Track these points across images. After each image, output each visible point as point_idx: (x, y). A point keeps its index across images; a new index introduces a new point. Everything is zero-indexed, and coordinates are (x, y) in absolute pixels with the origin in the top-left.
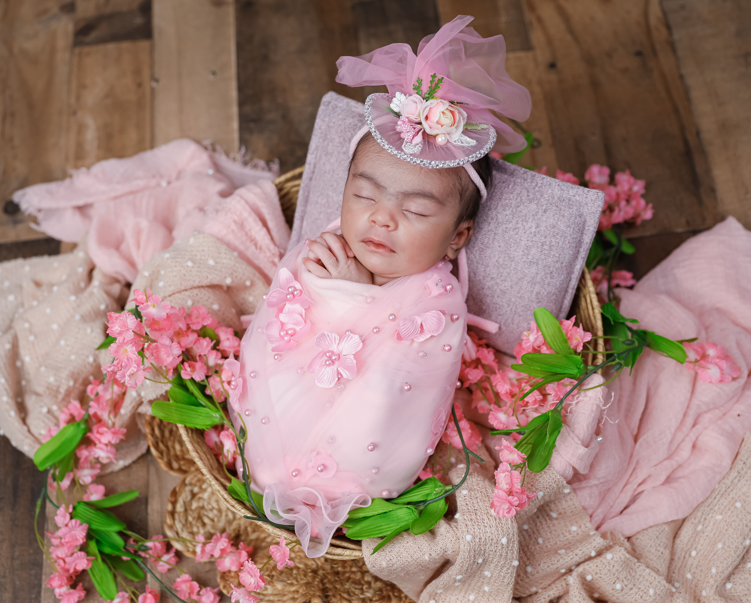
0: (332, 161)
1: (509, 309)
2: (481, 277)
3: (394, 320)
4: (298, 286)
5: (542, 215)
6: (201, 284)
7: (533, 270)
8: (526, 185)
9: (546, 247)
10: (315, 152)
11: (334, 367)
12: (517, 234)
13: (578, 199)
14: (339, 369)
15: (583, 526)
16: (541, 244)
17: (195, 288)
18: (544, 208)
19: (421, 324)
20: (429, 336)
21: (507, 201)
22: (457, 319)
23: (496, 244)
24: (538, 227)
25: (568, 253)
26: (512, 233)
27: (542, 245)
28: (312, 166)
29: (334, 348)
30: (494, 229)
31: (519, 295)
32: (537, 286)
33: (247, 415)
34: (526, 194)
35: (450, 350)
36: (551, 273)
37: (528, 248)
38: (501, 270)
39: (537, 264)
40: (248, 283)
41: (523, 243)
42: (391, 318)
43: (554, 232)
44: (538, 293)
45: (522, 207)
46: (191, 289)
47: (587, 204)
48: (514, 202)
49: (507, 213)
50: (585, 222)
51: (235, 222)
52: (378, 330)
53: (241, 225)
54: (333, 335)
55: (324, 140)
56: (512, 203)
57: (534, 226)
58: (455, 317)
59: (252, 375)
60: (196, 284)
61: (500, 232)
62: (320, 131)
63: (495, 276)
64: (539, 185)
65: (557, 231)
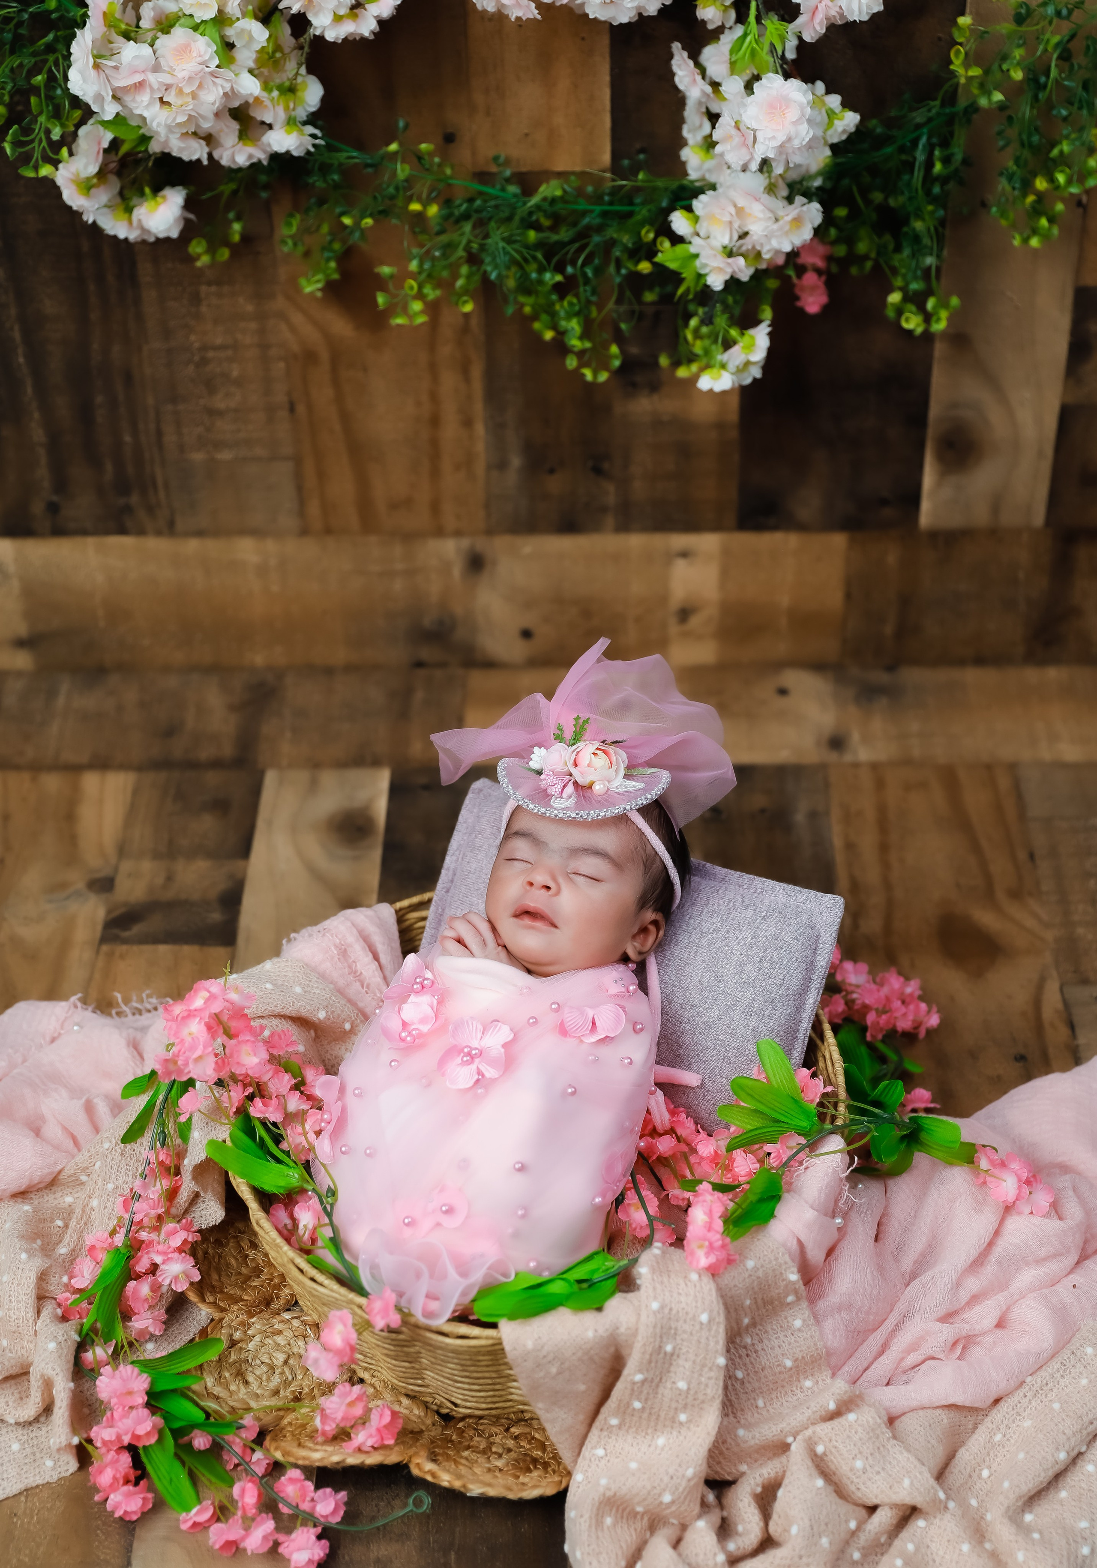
0: (479, 857)
1: (715, 1051)
2: (678, 1006)
3: (557, 1010)
4: (429, 975)
5: (761, 923)
6: (284, 1012)
7: (749, 994)
8: (741, 891)
9: (766, 965)
10: (457, 853)
11: (474, 1067)
12: (727, 945)
13: (809, 906)
14: (481, 1067)
15: (821, 1382)
16: (758, 959)
17: (275, 1016)
18: (764, 914)
19: (593, 1018)
20: (603, 1036)
21: (715, 907)
22: (642, 1030)
23: (699, 959)
24: (754, 937)
25: (796, 977)
26: (720, 944)
27: (761, 961)
28: (451, 873)
29: (475, 1044)
30: (696, 941)
31: (729, 1030)
32: (754, 1018)
33: (343, 1153)
34: (740, 900)
35: (631, 1063)
36: (773, 1001)
37: (741, 964)
38: (705, 994)
39: (754, 986)
40: (347, 1026)
41: (734, 957)
42: (553, 1006)
43: (776, 944)
44: (755, 1029)
45: (735, 913)
46: (269, 1016)
47: (821, 913)
48: (724, 908)
49: (715, 920)
50: (818, 937)
51: (336, 946)
52: (535, 1021)
53: (344, 953)
54: (474, 1023)
55: (470, 834)
56: (721, 910)
57: (750, 936)
58: (639, 1026)
59: (356, 1092)
60: (277, 1011)
61: (705, 943)
62: (465, 825)
63: (697, 1002)
64: (759, 891)
65: (780, 944)
